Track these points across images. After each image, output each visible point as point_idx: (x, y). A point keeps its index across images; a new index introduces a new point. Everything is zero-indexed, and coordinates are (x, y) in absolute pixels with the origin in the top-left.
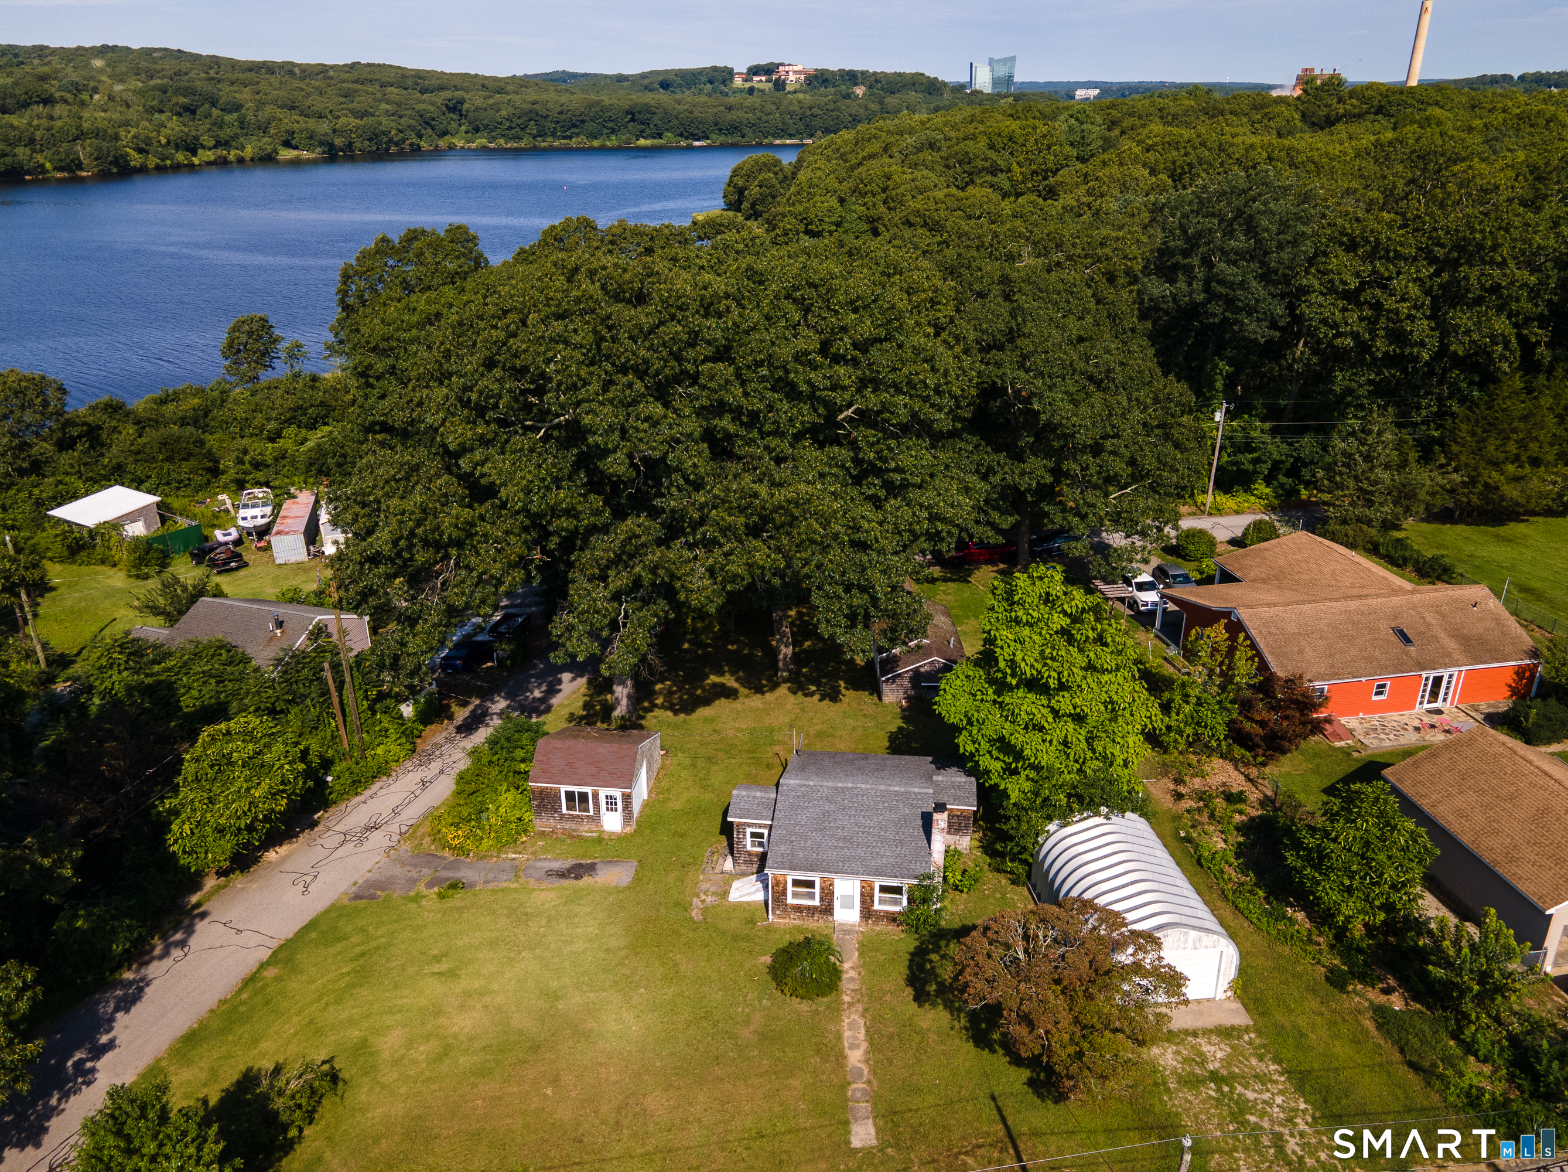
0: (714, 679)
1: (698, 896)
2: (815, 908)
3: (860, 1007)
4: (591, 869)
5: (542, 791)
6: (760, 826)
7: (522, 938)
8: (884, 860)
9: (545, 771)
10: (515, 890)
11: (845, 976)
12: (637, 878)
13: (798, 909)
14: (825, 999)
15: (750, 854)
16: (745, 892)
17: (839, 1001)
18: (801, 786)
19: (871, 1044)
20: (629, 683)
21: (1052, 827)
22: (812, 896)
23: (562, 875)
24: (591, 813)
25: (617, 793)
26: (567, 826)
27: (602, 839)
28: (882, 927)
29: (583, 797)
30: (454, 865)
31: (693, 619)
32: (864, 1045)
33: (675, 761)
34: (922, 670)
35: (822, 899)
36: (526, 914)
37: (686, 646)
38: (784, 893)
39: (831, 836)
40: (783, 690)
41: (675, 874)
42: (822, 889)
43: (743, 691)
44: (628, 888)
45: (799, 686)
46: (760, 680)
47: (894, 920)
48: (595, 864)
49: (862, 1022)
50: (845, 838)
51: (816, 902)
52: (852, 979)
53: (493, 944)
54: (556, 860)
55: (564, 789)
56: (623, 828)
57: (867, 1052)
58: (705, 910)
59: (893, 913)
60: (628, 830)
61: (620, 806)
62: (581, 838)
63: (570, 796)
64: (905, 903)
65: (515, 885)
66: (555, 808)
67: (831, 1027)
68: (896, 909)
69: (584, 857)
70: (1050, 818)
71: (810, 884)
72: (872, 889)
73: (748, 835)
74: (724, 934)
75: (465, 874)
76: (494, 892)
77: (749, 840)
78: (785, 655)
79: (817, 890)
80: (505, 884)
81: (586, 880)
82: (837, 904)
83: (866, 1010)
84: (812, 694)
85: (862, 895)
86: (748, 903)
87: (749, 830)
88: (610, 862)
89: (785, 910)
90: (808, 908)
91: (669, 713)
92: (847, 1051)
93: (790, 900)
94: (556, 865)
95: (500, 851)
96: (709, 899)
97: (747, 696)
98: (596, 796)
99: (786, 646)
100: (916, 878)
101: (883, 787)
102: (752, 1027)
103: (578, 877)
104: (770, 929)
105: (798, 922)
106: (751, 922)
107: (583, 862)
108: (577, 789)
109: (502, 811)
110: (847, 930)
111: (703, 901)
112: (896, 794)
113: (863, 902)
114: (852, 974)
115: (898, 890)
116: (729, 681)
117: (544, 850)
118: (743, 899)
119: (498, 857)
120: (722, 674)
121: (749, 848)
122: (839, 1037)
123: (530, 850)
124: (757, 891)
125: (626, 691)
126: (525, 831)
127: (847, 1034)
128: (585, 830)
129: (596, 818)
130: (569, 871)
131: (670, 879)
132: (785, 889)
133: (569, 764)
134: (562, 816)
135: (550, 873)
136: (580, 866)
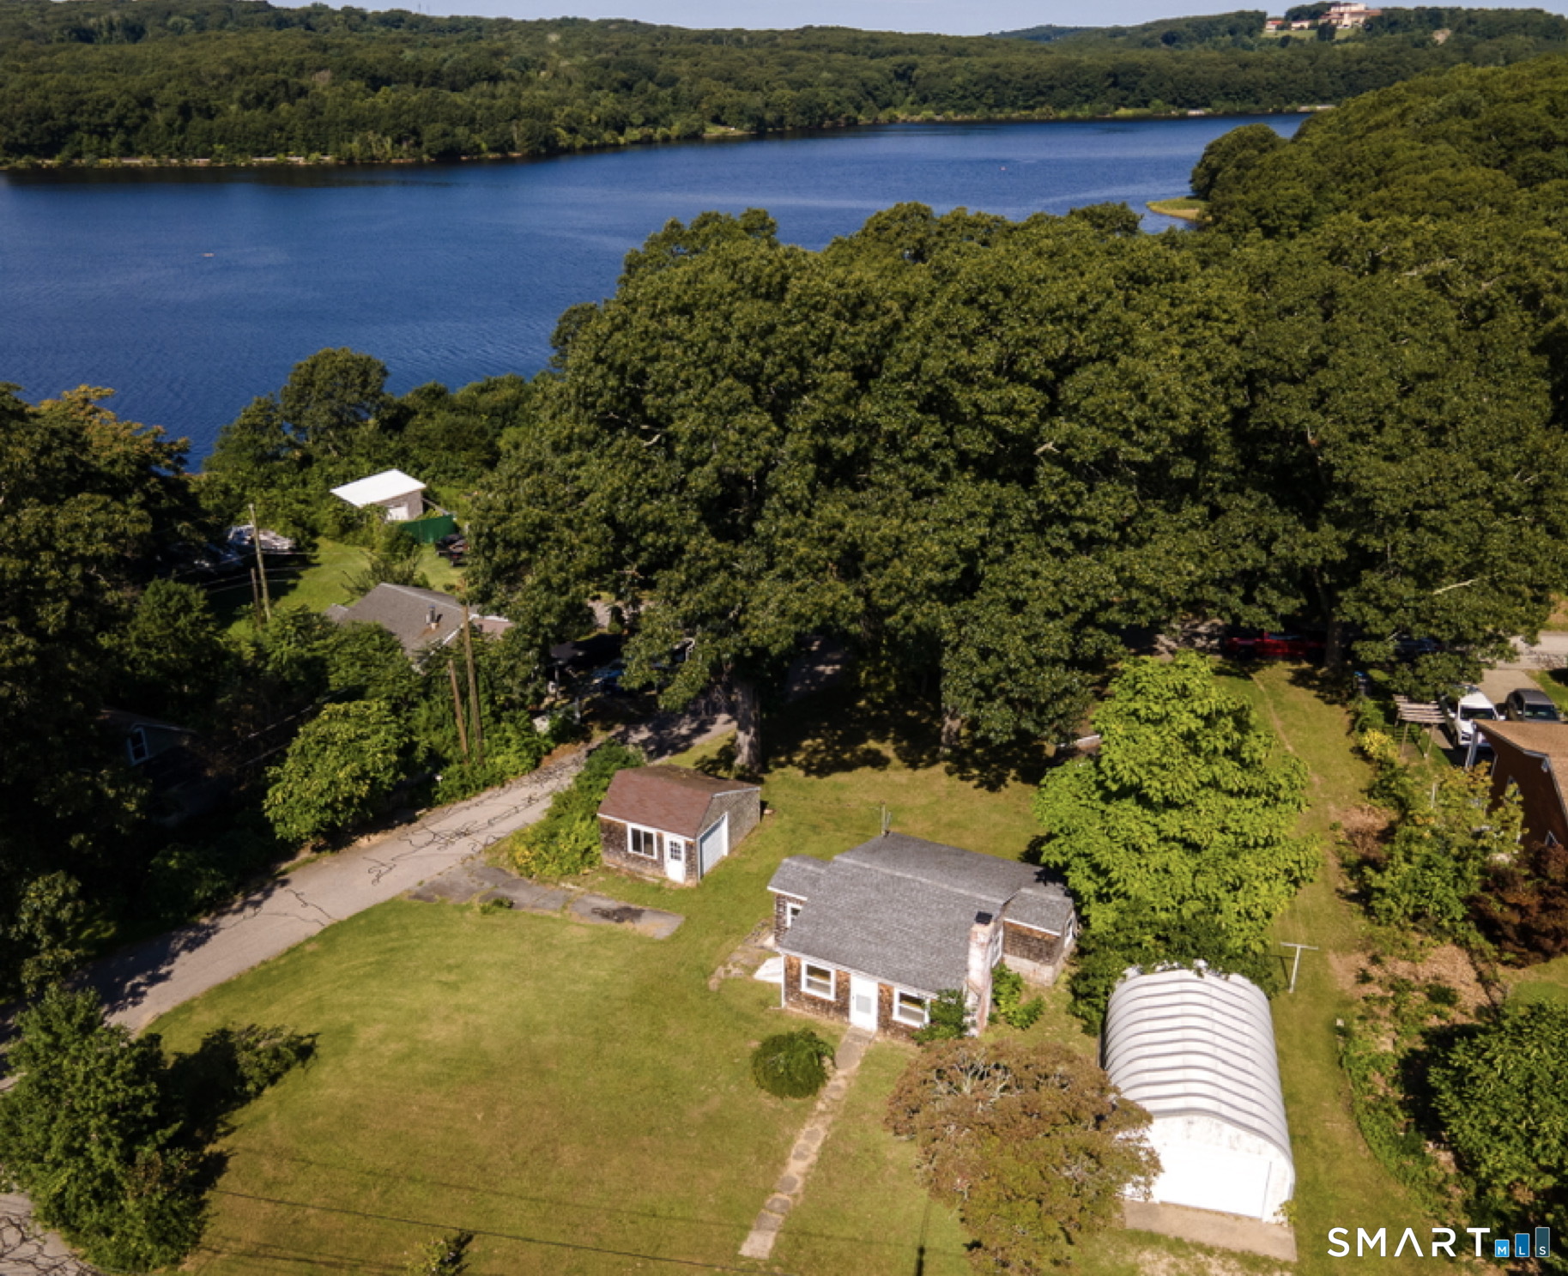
1: (725, 964)
2: (830, 1003)
3: (829, 1119)
4: (635, 914)
5: (610, 824)
7: (534, 967)
8: (911, 966)
9: (616, 804)
10: (554, 921)
11: (831, 1083)
12: (675, 937)
13: (813, 1001)
14: (797, 1101)
16: (770, 971)
17: (812, 1107)
18: (854, 866)
19: (820, 1159)
21: (1131, 971)
22: (826, 988)
23: (606, 914)
24: (655, 857)
25: (681, 840)
26: (633, 866)
27: (659, 887)
28: (901, 1042)
29: (648, 837)
30: (514, 885)
31: (868, 674)
32: (813, 1158)
35: (837, 995)
36: (550, 945)
37: (862, 703)
38: (798, 979)
39: (864, 928)
40: (940, 768)
41: (716, 938)
42: (838, 984)
44: (662, 942)
46: (922, 753)
47: (914, 1037)
48: (642, 910)
49: (823, 1134)
50: (878, 933)
51: (831, 997)
52: (838, 1088)
53: (505, 966)
54: (609, 898)
55: (631, 826)
56: (685, 879)
57: (811, 1166)
58: (724, 982)
59: (914, 1029)
60: (688, 882)
61: (683, 855)
62: (645, 882)
63: (636, 833)
64: (927, 1019)
65: (558, 916)
66: (621, 846)
67: (787, 1131)
68: (916, 1024)
69: (636, 901)
70: (1131, 961)
71: (826, 975)
72: (891, 995)
73: (789, 911)
74: (730, 1009)
75: (520, 895)
76: (534, 917)
77: (789, 916)
78: (950, 729)
79: (832, 983)
80: (550, 913)
81: (627, 924)
82: (853, 1004)
83: (834, 1123)
84: (969, 779)
85: (880, 1000)
86: (768, 984)
87: (790, 905)
88: (658, 912)
89: (798, 999)
90: (823, 1002)
91: (801, 773)
92: (791, 1160)
93: (804, 988)
94: (607, 904)
95: (560, 879)
96: (735, 971)
97: (897, 769)
98: (660, 839)
100: (940, 992)
101: (946, 886)
102: (704, 1109)
103: (620, 920)
104: (780, 1015)
105: (811, 1015)
106: (764, 1004)
107: (633, 906)
108: (643, 829)
109: (573, 837)
110: (859, 1036)
111: (728, 972)
112: (959, 897)
113: (881, 1008)
114: (842, 1083)
115: (918, 1002)
116: (887, 749)
117: (603, 886)
118: (766, 979)
119: (555, 883)
120: (884, 741)
121: (789, 925)
122: (790, 1142)
123: (588, 883)
124: (779, 973)
126: (590, 863)
127: (801, 1141)
128: (649, 874)
129: (659, 864)
130: (615, 912)
131: (706, 943)
132: (800, 974)
133: (640, 801)
134: (628, 855)
135: (595, 911)
136: (628, 910)
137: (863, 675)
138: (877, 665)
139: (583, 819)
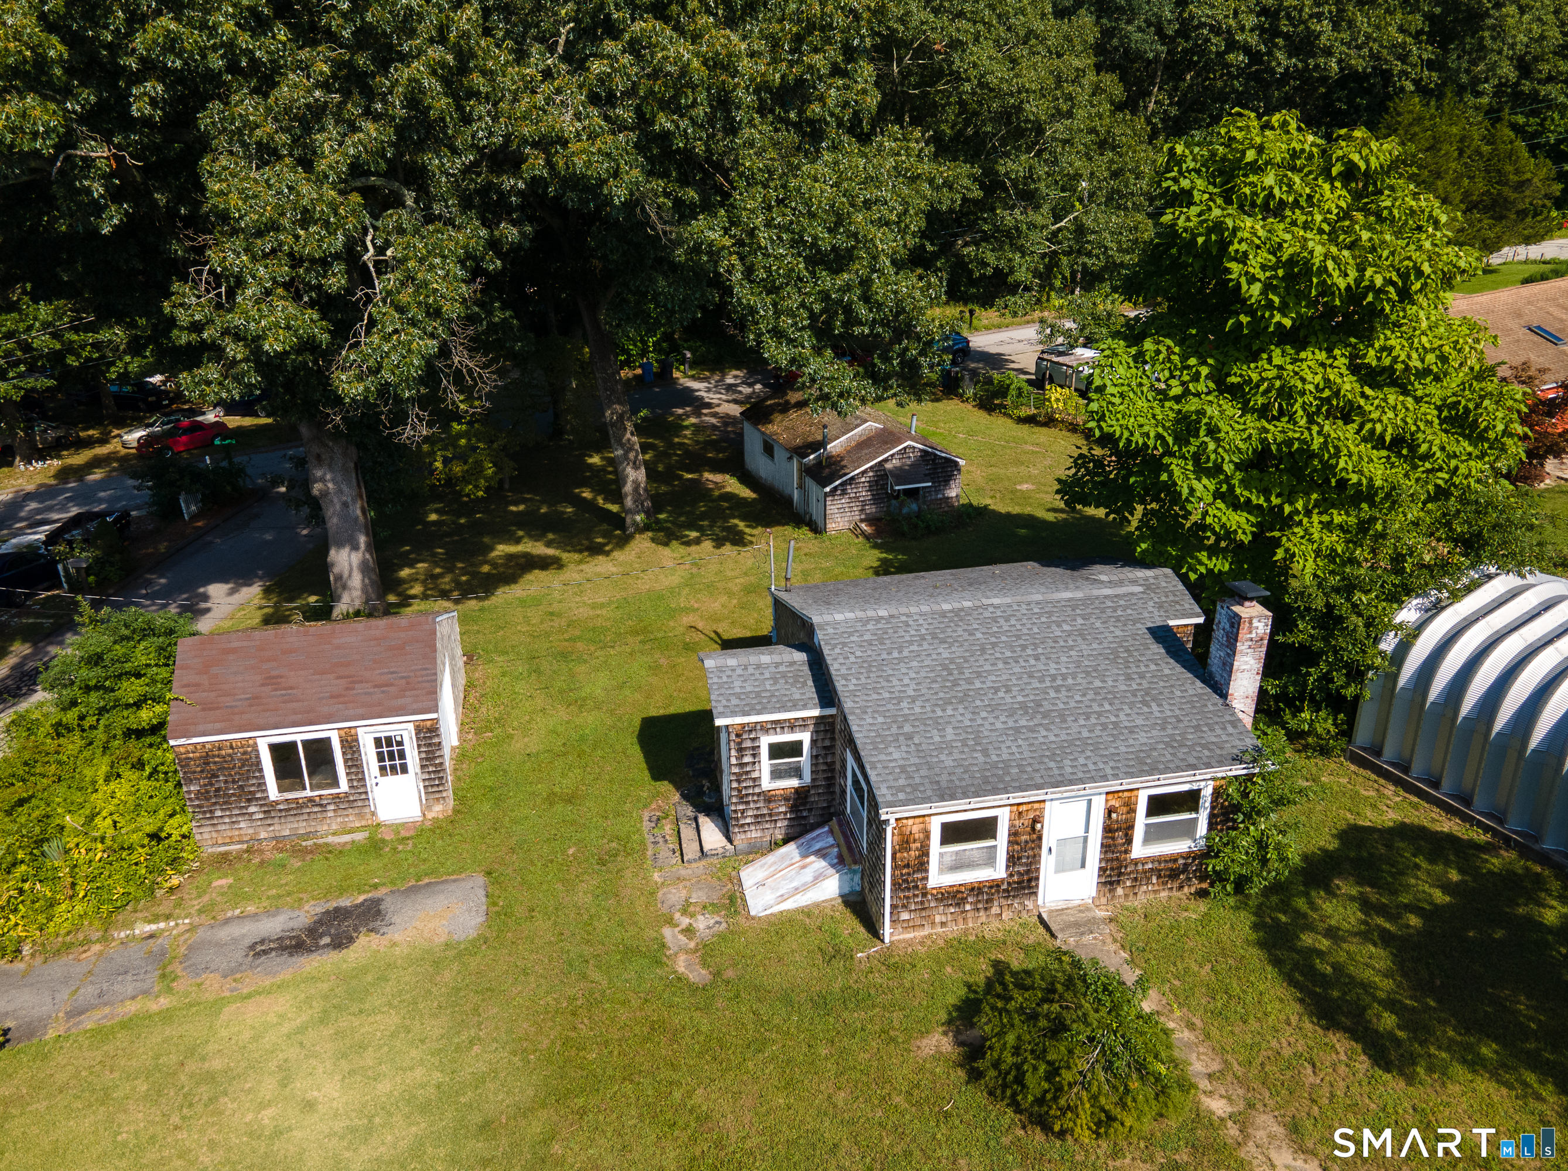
0: (502, 549)
1: (670, 922)
2: (995, 885)
3: (1269, 1125)
4: (370, 915)
5: (207, 756)
6: (792, 726)
8: (1142, 737)
9: (208, 707)
10: (167, 1016)
12: (497, 915)
13: (953, 896)
14: (1173, 1124)
15: (768, 798)
16: (786, 888)
18: (864, 621)
20: (362, 539)
22: (987, 857)
23: (296, 945)
24: (344, 786)
25: (403, 728)
26: (284, 829)
27: (379, 843)
28: (1149, 897)
29: (319, 751)
31: (446, 461)
33: (493, 670)
34: (888, 466)
35: (1011, 860)
37: (433, 517)
38: (922, 865)
40: (641, 543)
41: (590, 882)
42: (1014, 834)
43: (565, 556)
44: (481, 940)
45: (667, 535)
47: (1173, 874)
48: (377, 902)
50: (1023, 706)
51: (998, 871)
54: (269, 913)
55: (263, 741)
56: (425, 808)
59: (1173, 859)
60: (438, 810)
61: (413, 757)
62: (328, 850)
63: (283, 753)
64: (1202, 828)
65: (164, 1002)
66: (249, 793)
68: (1181, 846)
69: (342, 891)
70: (1398, 599)
71: (984, 829)
72: (1130, 810)
73: (764, 752)
74: (787, 1000)
76: (101, 1035)
77: (766, 764)
78: (636, 484)
79: (1001, 840)
80: (131, 1007)
81: (364, 944)
82: (1047, 864)
84: (697, 542)
85: (1107, 829)
86: (806, 912)
87: (765, 741)
88: (413, 890)
89: (928, 908)
90: (978, 889)
93: (936, 879)
94: (274, 926)
95: (108, 924)
96: (702, 923)
97: (579, 562)
98: (351, 744)
99: (636, 468)
100: (1237, 759)
103: (341, 942)
104: (893, 962)
105: (954, 930)
106: (839, 955)
107: (345, 902)
108: (298, 735)
109: (103, 825)
110: (1078, 923)
111: (689, 931)
113: (1108, 847)
115: (1189, 800)
117: (236, 896)
118: (789, 905)
119: (105, 939)
120: (518, 541)
121: (767, 784)
123: (197, 904)
124: (818, 878)
125: (356, 558)
126: (174, 862)
128: (333, 830)
129: (358, 798)
130: (313, 932)
131: (582, 895)
132: (925, 852)
133: (271, 681)
134: (270, 809)
135: (259, 950)
136: (339, 914)
137: (438, 464)
138: (455, 446)
139: (113, 775)
